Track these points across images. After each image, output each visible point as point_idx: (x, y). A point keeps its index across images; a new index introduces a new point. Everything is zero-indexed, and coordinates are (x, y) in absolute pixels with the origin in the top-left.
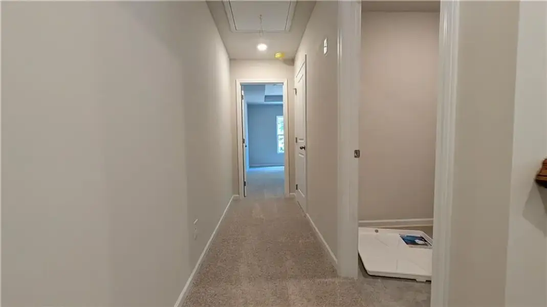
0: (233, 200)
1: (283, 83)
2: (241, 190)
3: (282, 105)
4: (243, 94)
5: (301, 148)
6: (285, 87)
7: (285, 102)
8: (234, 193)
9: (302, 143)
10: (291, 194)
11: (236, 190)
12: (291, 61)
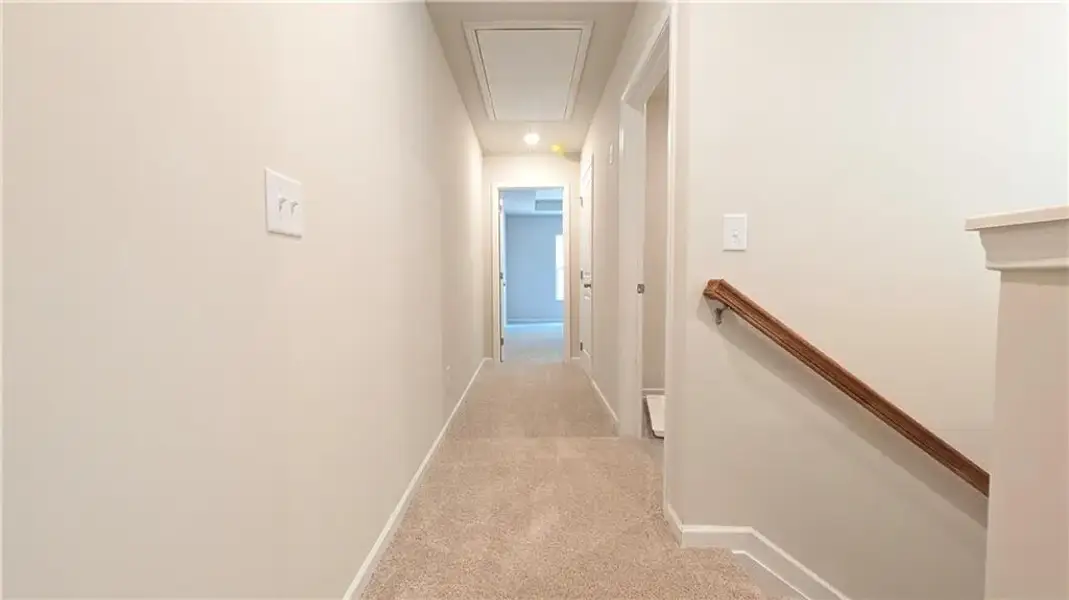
0: (484, 365)
1: (563, 188)
2: (497, 352)
3: (560, 217)
4: (501, 204)
5: (586, 286)
6: (566, 193)
7: (565, 211)
8: (485, 355)
9: (587, 279)
10: (574, 358)
11: (489, 351)
12: (576, 156)
